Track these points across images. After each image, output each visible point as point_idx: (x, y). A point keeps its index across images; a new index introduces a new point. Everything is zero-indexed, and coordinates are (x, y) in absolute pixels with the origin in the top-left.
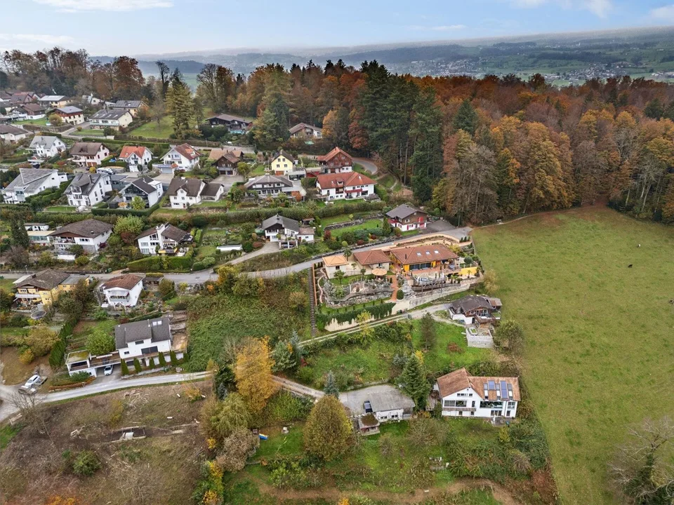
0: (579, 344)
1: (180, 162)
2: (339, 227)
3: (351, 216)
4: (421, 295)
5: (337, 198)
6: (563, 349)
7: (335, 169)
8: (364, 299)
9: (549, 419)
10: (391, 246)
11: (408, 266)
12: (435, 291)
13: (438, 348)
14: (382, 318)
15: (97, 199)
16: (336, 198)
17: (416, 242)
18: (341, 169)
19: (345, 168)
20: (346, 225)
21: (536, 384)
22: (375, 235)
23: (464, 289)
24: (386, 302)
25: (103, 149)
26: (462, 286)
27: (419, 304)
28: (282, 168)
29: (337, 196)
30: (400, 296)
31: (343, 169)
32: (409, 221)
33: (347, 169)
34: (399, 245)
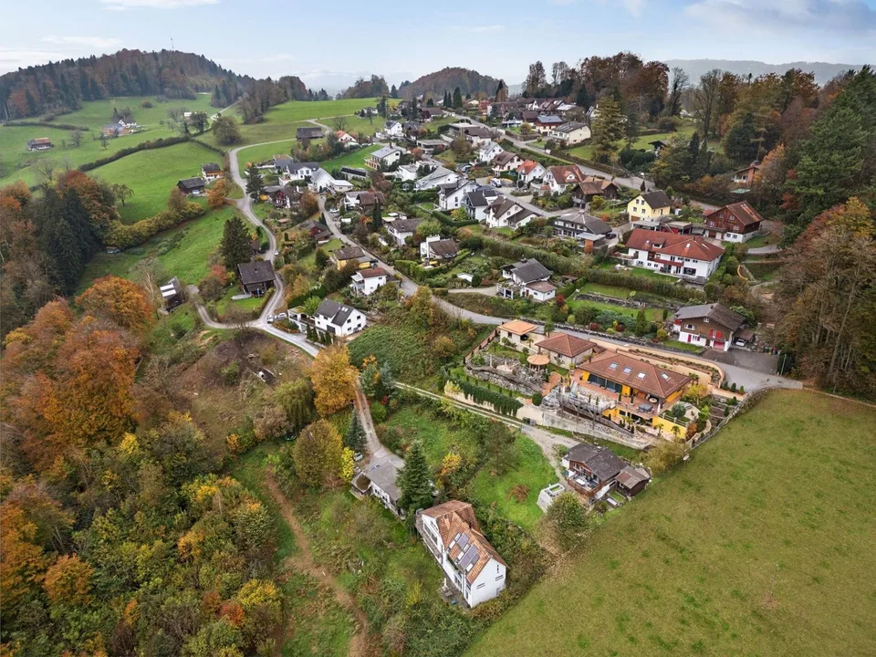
0: (679, 625)
1: (553, 185)
2: (601, 300)
3: (633, 293)
4: (563, 416)
5: (649, 267)
6: (641, 606)
7: (715, 232)
8: (500, 381)
9: (495, 647)
10: (621, 348)
11: (589, 374)
12: (587, 422)
13: (507, 480)
14: (504, 414)
15: (456, 205)
16: (645, 266)
17: (666, 359)
18: (725, 235)
19: (732, 234)
20: (611, 302)
21: (541, 604)
22: (622, 326)
23: (635, 445)
24: (519, 399)
25: (518, 160)
26: (634, 439)
27: (555, 426)
28: (638, 214)
29: (649, 264)
30: (538, 400)
31: (729, 236)
32: (693, 329)
33: (735, 237)
34: (631, 351)
